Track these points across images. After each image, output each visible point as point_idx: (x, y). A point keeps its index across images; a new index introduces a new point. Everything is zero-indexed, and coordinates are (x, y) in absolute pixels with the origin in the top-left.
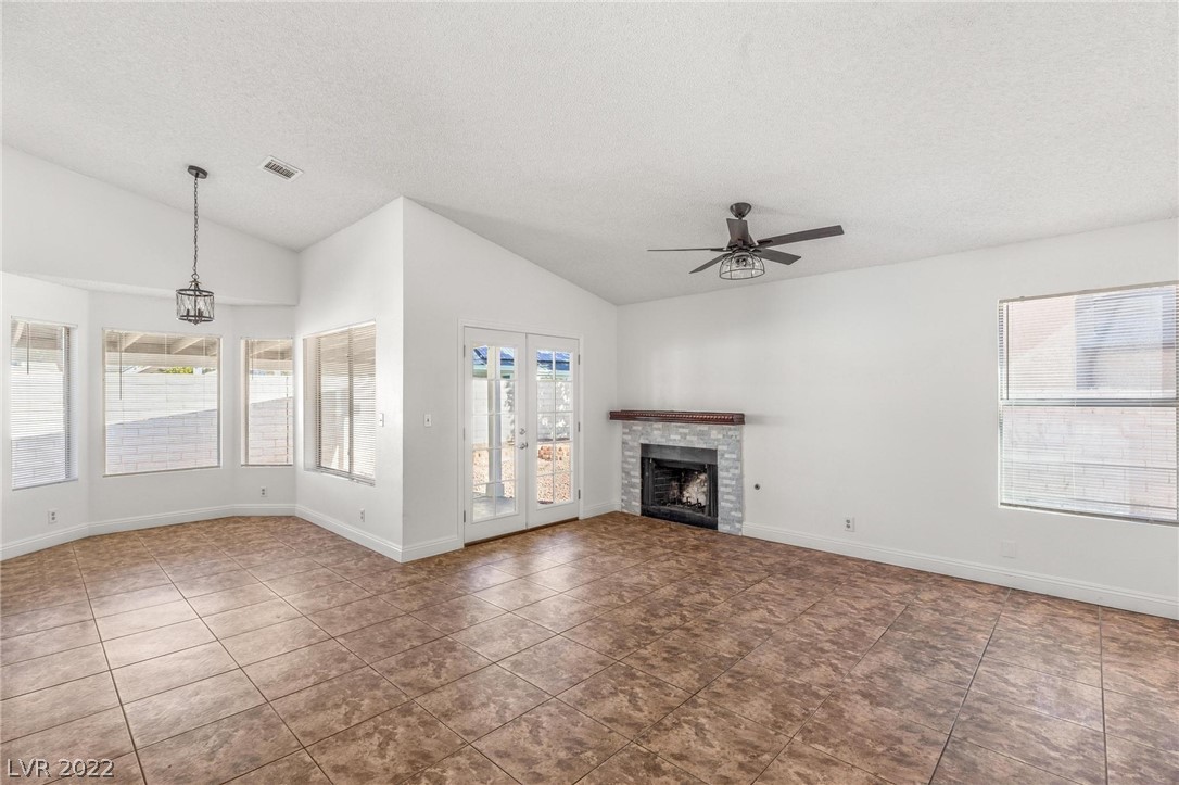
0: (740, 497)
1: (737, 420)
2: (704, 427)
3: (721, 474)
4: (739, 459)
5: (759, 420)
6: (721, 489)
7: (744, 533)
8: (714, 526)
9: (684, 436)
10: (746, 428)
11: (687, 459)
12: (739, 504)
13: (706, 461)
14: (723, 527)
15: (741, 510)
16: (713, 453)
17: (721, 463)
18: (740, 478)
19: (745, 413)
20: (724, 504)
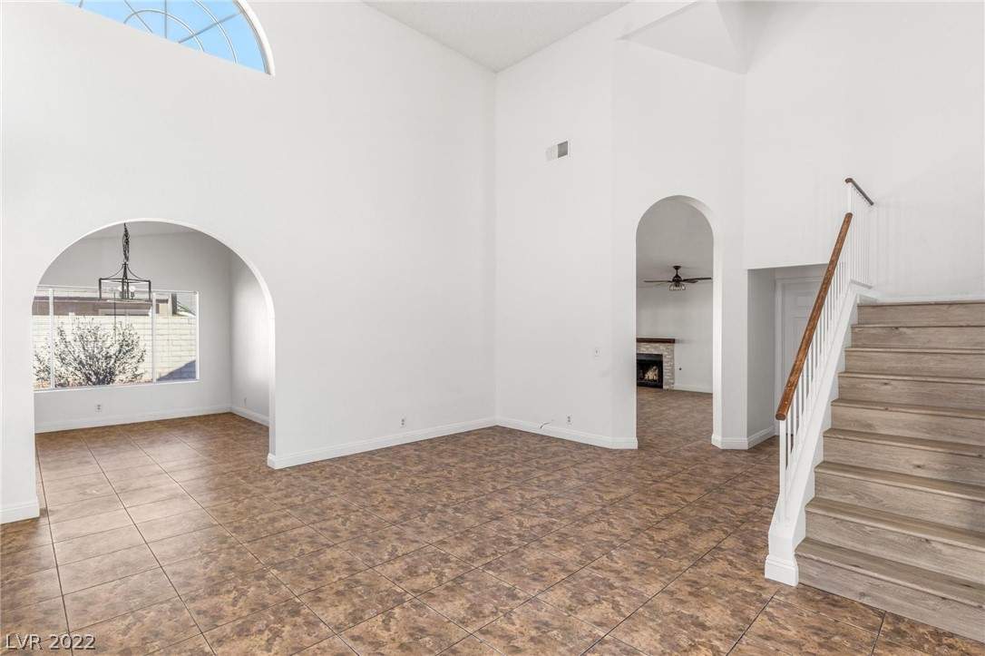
0: (673, 374)
1: (672, 341)
2: (657, 345)
3: (664, 364)
4: (673, 358)
5: (681, 341)
6: (664, 371)
7: (675, 388)
8: (661, 387)
9: (648, 349)
10: (676, 345)
11: (649, 359)
12: (673, 377)
13: (658, 359)
14: (665, 387)
15: (673, 379)
16: (661, 356)
17: (664, 360)
18: (673, 366)
19: (676, 338)
20: (665, 377)
